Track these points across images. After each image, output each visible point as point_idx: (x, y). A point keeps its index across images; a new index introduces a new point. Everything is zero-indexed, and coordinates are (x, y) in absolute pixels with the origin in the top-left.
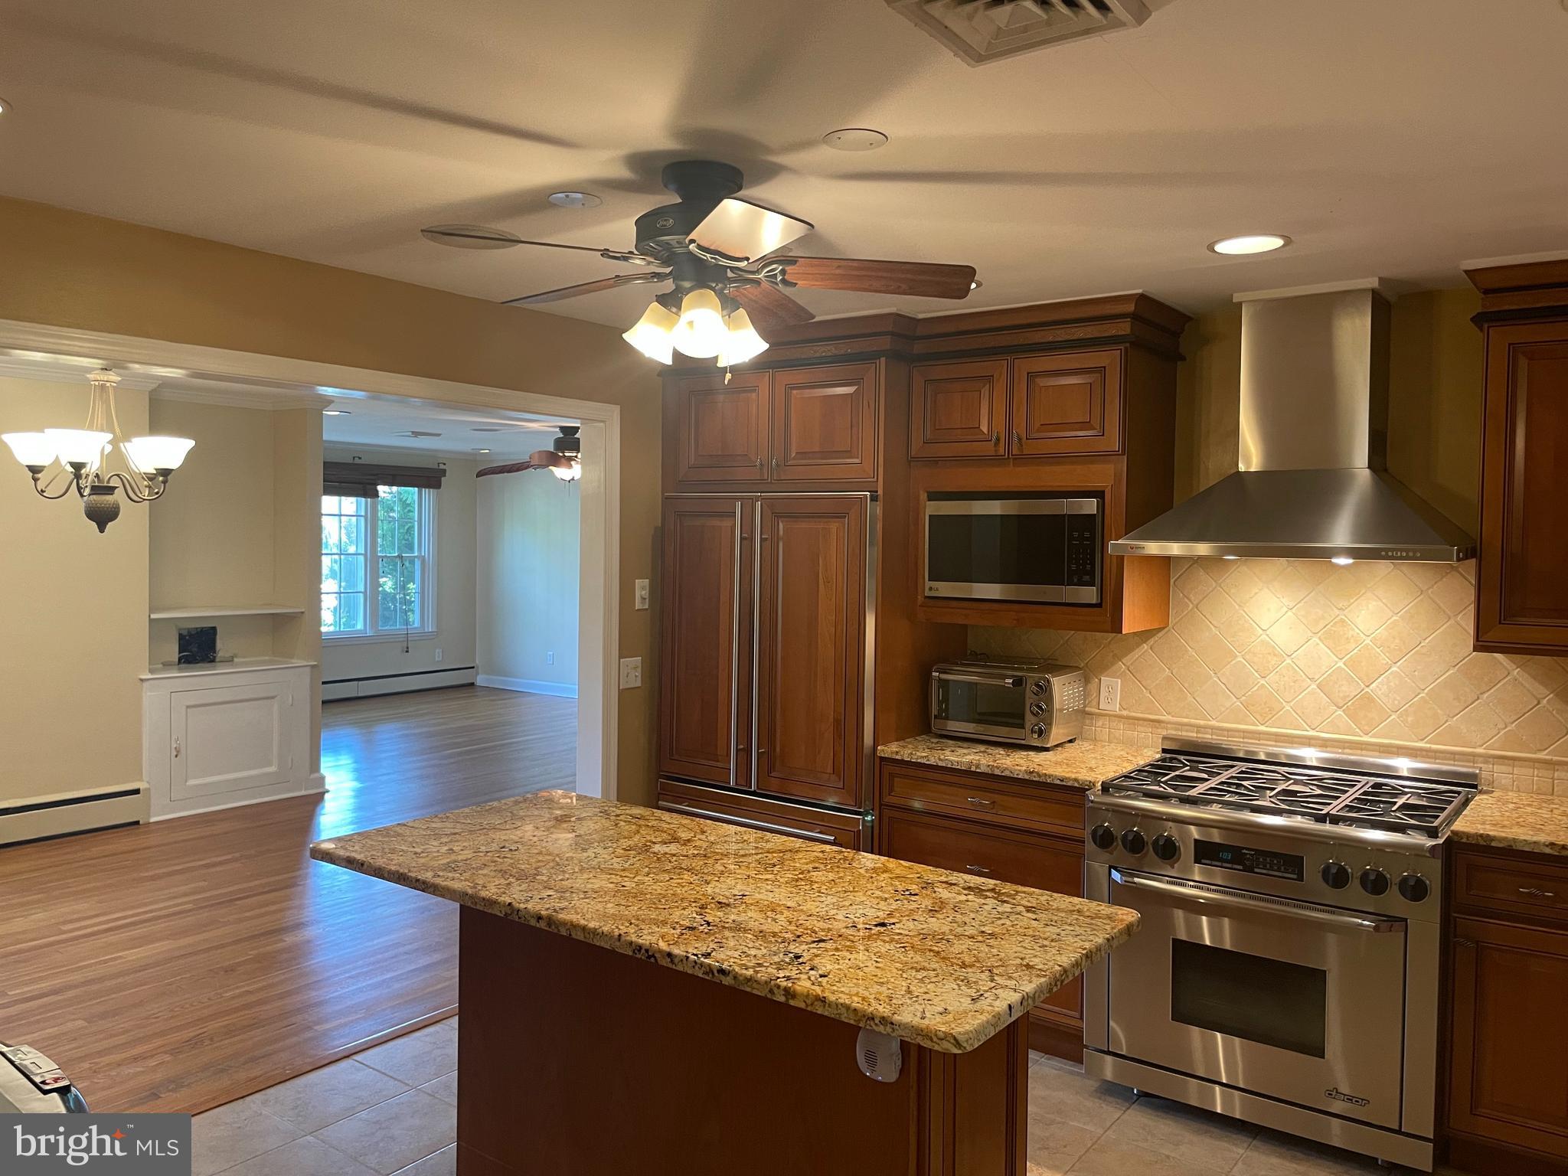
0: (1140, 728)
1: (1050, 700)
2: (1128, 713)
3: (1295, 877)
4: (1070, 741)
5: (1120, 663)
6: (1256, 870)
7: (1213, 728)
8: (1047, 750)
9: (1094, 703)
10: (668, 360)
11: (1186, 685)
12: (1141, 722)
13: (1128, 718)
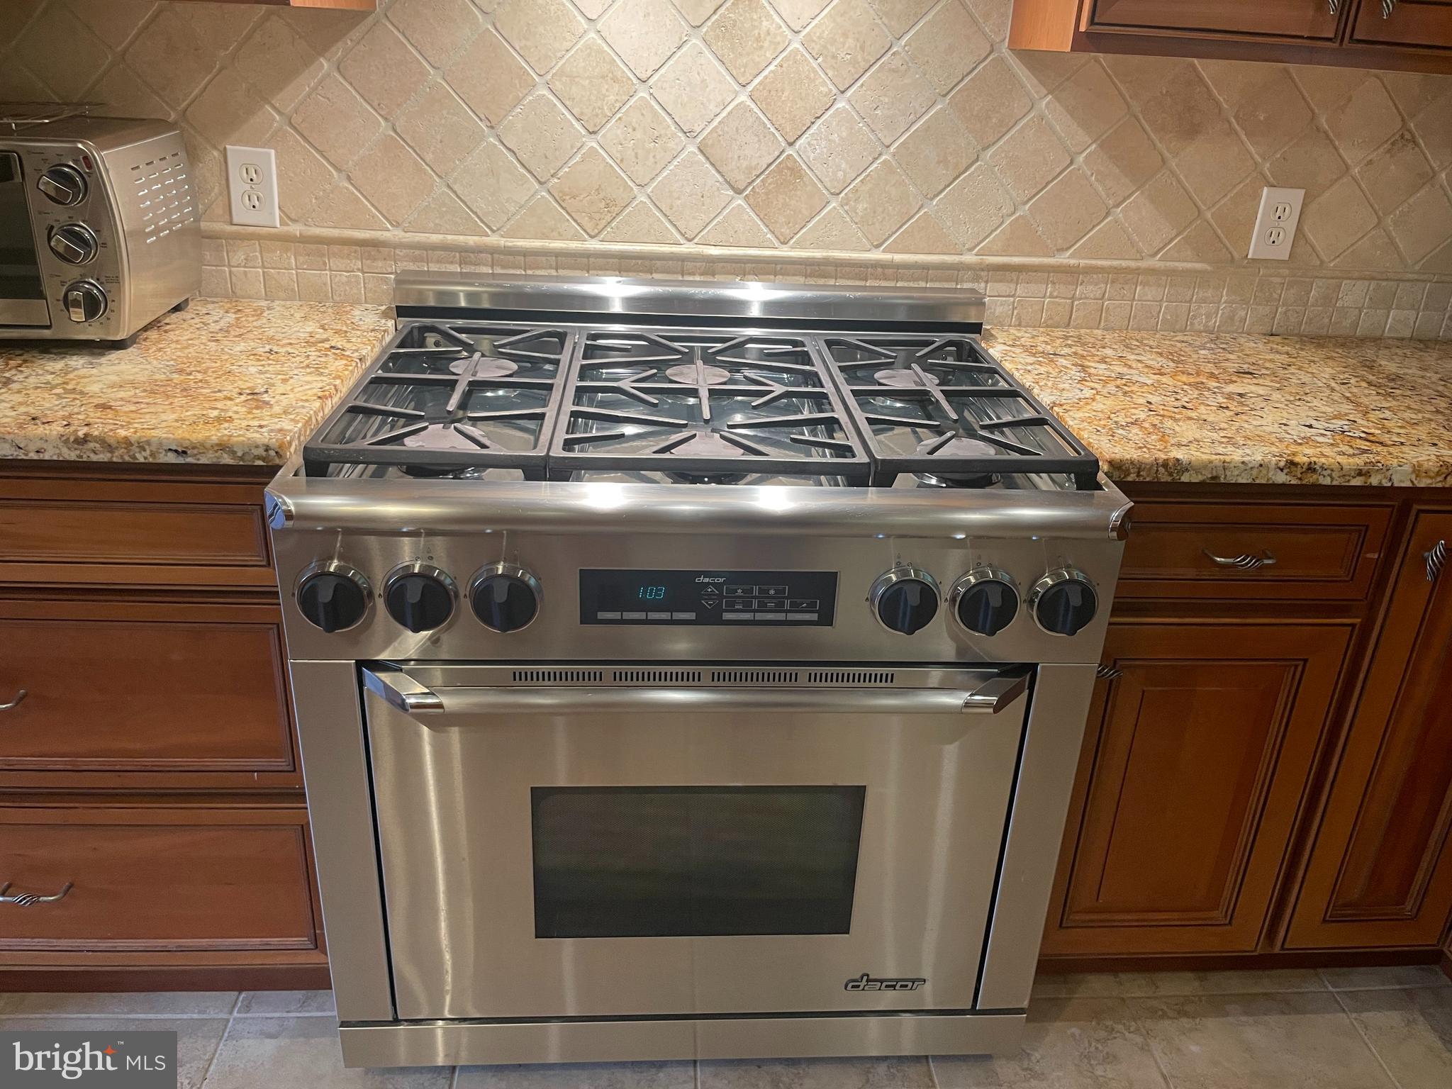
0: (334, 263)
1: (102, 213)
2: (303, 228)
3: (814, 617)
4: (177, 309)
5: (268, 107)
6: (727, 616)
7: (493, 250)
8: (119, 345)
9: (219, 210)
11: (429, 157)
12: (335, 248)
13: (304, 240)
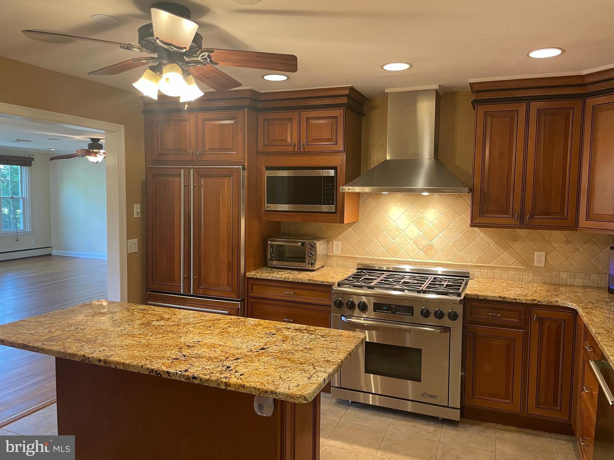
0: (348, 261)
1: (315, 251)
2: (344, 255)
3: (410, 314)
4: (322, 267)
5: (341, 235)
6: (396, 313)
7: (375, 259)
8: (314, 271)
9: (331, 251)
10: (155, 98)
11: (365, 243)
12: (348, 258)
13: (343, 257)
